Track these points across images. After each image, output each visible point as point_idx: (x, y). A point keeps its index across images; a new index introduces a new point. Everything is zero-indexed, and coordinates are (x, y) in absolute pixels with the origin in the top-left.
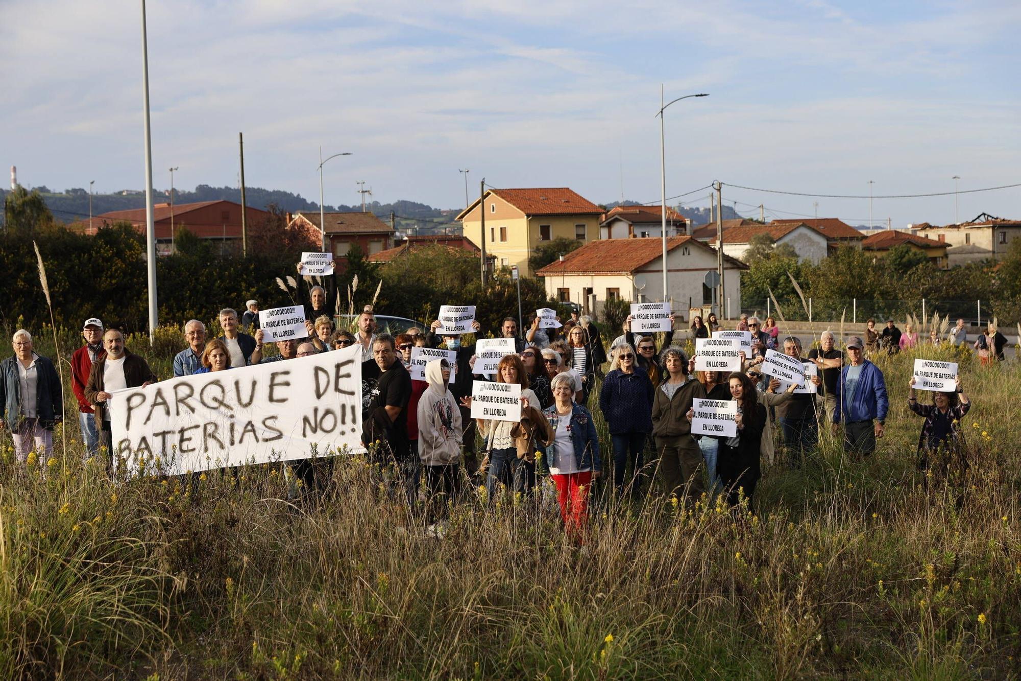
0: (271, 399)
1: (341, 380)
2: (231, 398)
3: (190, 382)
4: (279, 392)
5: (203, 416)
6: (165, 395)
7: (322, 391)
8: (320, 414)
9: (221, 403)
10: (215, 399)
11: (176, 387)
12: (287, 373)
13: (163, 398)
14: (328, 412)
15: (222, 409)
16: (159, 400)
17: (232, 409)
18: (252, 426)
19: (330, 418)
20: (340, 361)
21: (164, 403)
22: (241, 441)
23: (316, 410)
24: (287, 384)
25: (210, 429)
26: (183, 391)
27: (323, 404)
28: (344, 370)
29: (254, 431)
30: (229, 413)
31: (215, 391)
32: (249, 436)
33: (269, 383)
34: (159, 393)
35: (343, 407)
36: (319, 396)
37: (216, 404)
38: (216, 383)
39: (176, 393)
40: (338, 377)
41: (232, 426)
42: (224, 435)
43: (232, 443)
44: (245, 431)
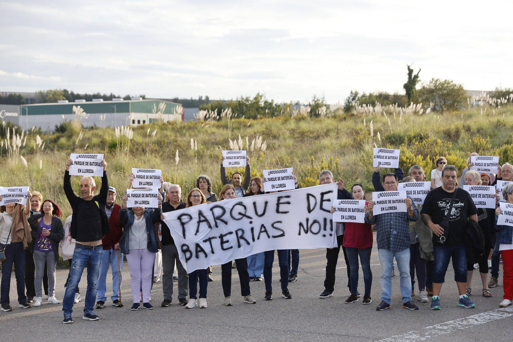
0: (278, 211)
1: (324, 203)
2: (251, 212)
3: (222, 205)
4: (282, 208)
5: (233, 226)
6: (205, 214)
7: (311, 208)
8: (310, 222)
9: (244, 215)
10: (240, 214)
11: (212, 209)
12: (288, 197)
13: (204, 217)
14: (315, 222)
15: (245, 218)
16: (202, 219)
17: (251, 218)
18: (265, 228)
19: (316, 226)
20: (324, 191)
21: (206, 220)
22: (258, 238)
23: (307, 220)
24: (289, 203)
25: (240, 233)
26: (218, 212)
27: (312, 217)
28: (326, 197)
29: (266, 231)
30: (250, 220)
31: (240, 209)
32: (264, 235)
33: (276, 202)
34: (200, 213)
35: (325, 220)
36: (310, 211)
37: (240, 216)
38: (240, 204)
39: (213, 214)
40: (322, 200)
41: (252, 229)
42: (248, 236)
43: (254, 240)
44: (261, 232)
